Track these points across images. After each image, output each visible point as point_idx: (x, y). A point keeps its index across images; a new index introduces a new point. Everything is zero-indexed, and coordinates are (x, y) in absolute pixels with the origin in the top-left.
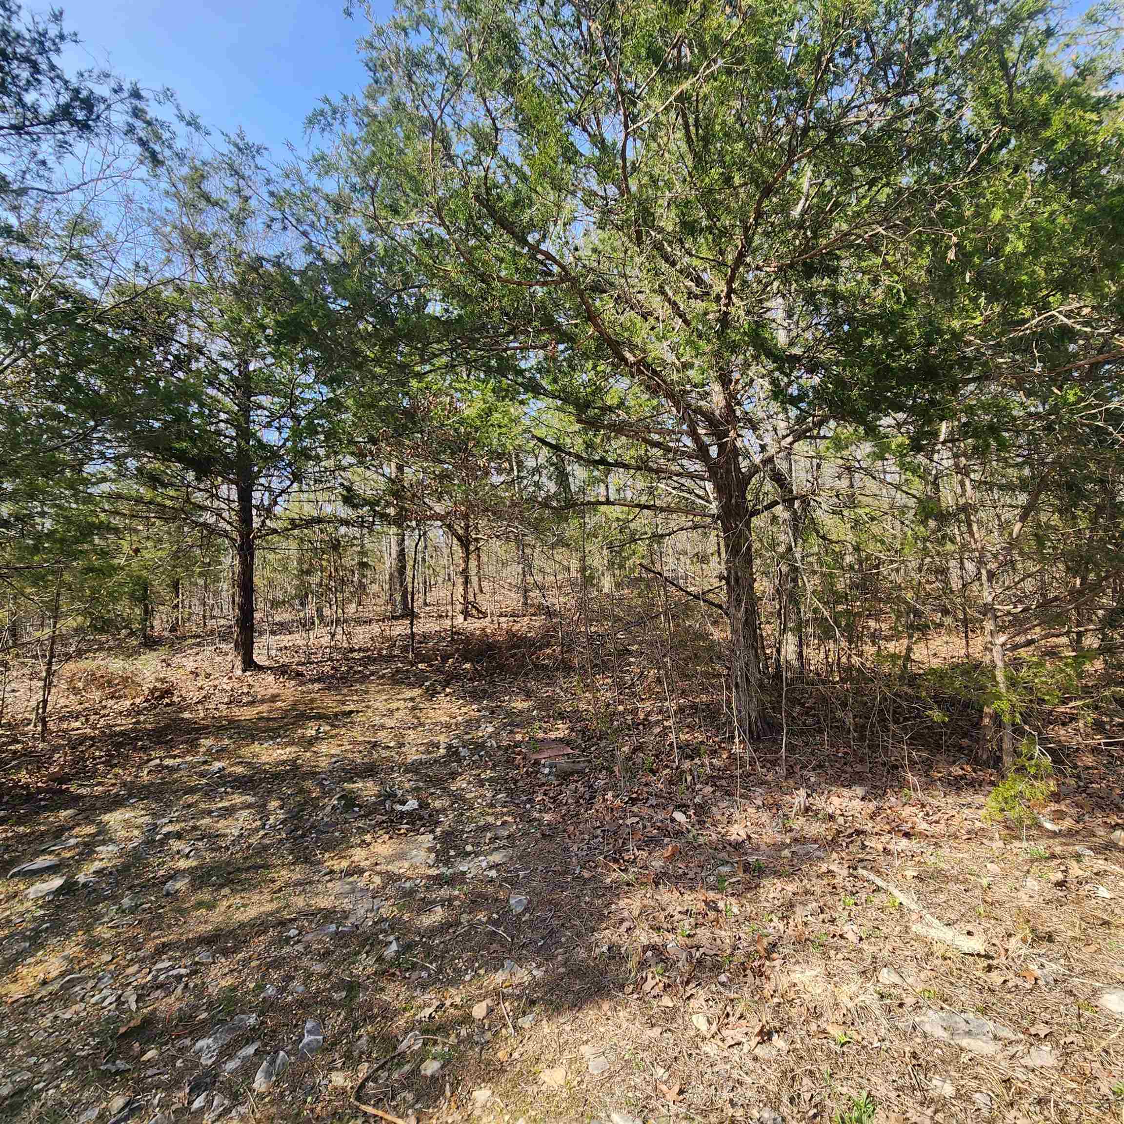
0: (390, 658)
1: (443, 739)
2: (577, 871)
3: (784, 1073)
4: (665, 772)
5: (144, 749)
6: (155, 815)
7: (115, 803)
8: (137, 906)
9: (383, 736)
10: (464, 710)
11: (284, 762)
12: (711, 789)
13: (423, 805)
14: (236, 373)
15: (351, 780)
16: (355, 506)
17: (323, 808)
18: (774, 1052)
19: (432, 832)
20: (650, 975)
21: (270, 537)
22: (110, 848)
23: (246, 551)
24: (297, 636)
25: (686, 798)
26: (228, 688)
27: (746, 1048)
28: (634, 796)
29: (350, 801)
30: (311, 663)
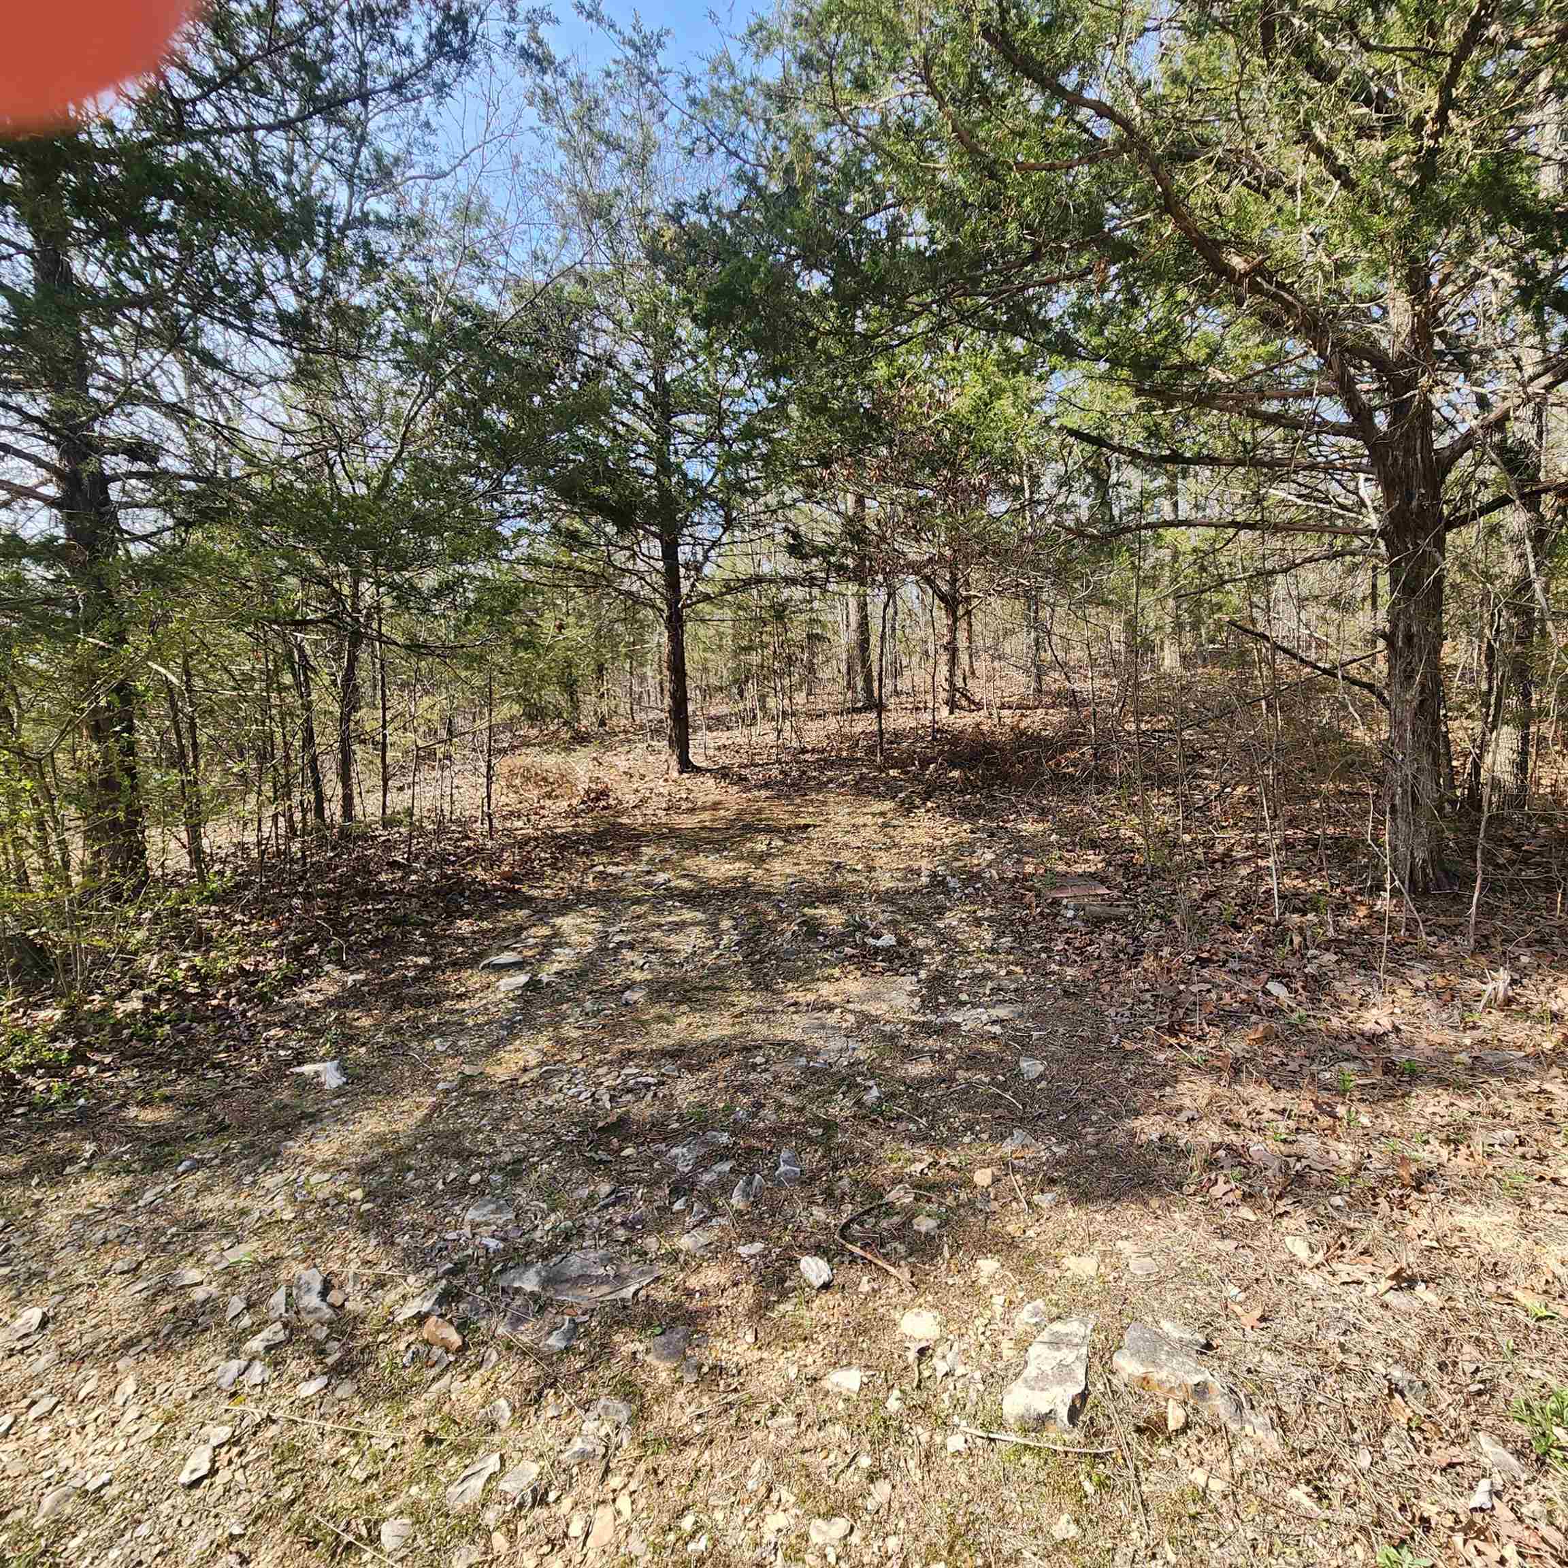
0: (851, 762)
1: (925, 865)
2: (1115, 1041)
3: (1432, 1333)
4: (1258, 928)
5: (586, 854)
6: (604, 922)
7: (565, 908)
8: (599, 1011)
9: (845, 855)
10: (951, 830)
11: (734, 878)
12: (1334, 958)
13: (902, 942)
14: (652, 388)
15: (812, 905)
16: (804, 557)
17: (782, 933)
18: (1416, 1304)
19: (916, 974)
20: (1221, 1179)
21: (700, 606)
22: (567, 951)
23: (675, 624)
24: (736, 732)
25: (1291, 964)
26: (666, 792)
27: (1370, 1290)
28: (1205, 955)
29: (812, 929)
30: (757, 765)
